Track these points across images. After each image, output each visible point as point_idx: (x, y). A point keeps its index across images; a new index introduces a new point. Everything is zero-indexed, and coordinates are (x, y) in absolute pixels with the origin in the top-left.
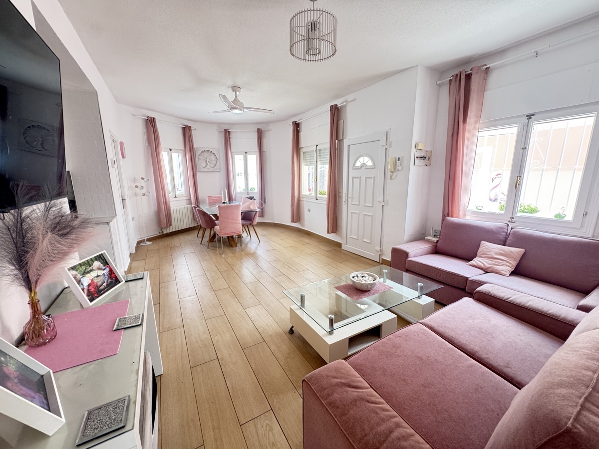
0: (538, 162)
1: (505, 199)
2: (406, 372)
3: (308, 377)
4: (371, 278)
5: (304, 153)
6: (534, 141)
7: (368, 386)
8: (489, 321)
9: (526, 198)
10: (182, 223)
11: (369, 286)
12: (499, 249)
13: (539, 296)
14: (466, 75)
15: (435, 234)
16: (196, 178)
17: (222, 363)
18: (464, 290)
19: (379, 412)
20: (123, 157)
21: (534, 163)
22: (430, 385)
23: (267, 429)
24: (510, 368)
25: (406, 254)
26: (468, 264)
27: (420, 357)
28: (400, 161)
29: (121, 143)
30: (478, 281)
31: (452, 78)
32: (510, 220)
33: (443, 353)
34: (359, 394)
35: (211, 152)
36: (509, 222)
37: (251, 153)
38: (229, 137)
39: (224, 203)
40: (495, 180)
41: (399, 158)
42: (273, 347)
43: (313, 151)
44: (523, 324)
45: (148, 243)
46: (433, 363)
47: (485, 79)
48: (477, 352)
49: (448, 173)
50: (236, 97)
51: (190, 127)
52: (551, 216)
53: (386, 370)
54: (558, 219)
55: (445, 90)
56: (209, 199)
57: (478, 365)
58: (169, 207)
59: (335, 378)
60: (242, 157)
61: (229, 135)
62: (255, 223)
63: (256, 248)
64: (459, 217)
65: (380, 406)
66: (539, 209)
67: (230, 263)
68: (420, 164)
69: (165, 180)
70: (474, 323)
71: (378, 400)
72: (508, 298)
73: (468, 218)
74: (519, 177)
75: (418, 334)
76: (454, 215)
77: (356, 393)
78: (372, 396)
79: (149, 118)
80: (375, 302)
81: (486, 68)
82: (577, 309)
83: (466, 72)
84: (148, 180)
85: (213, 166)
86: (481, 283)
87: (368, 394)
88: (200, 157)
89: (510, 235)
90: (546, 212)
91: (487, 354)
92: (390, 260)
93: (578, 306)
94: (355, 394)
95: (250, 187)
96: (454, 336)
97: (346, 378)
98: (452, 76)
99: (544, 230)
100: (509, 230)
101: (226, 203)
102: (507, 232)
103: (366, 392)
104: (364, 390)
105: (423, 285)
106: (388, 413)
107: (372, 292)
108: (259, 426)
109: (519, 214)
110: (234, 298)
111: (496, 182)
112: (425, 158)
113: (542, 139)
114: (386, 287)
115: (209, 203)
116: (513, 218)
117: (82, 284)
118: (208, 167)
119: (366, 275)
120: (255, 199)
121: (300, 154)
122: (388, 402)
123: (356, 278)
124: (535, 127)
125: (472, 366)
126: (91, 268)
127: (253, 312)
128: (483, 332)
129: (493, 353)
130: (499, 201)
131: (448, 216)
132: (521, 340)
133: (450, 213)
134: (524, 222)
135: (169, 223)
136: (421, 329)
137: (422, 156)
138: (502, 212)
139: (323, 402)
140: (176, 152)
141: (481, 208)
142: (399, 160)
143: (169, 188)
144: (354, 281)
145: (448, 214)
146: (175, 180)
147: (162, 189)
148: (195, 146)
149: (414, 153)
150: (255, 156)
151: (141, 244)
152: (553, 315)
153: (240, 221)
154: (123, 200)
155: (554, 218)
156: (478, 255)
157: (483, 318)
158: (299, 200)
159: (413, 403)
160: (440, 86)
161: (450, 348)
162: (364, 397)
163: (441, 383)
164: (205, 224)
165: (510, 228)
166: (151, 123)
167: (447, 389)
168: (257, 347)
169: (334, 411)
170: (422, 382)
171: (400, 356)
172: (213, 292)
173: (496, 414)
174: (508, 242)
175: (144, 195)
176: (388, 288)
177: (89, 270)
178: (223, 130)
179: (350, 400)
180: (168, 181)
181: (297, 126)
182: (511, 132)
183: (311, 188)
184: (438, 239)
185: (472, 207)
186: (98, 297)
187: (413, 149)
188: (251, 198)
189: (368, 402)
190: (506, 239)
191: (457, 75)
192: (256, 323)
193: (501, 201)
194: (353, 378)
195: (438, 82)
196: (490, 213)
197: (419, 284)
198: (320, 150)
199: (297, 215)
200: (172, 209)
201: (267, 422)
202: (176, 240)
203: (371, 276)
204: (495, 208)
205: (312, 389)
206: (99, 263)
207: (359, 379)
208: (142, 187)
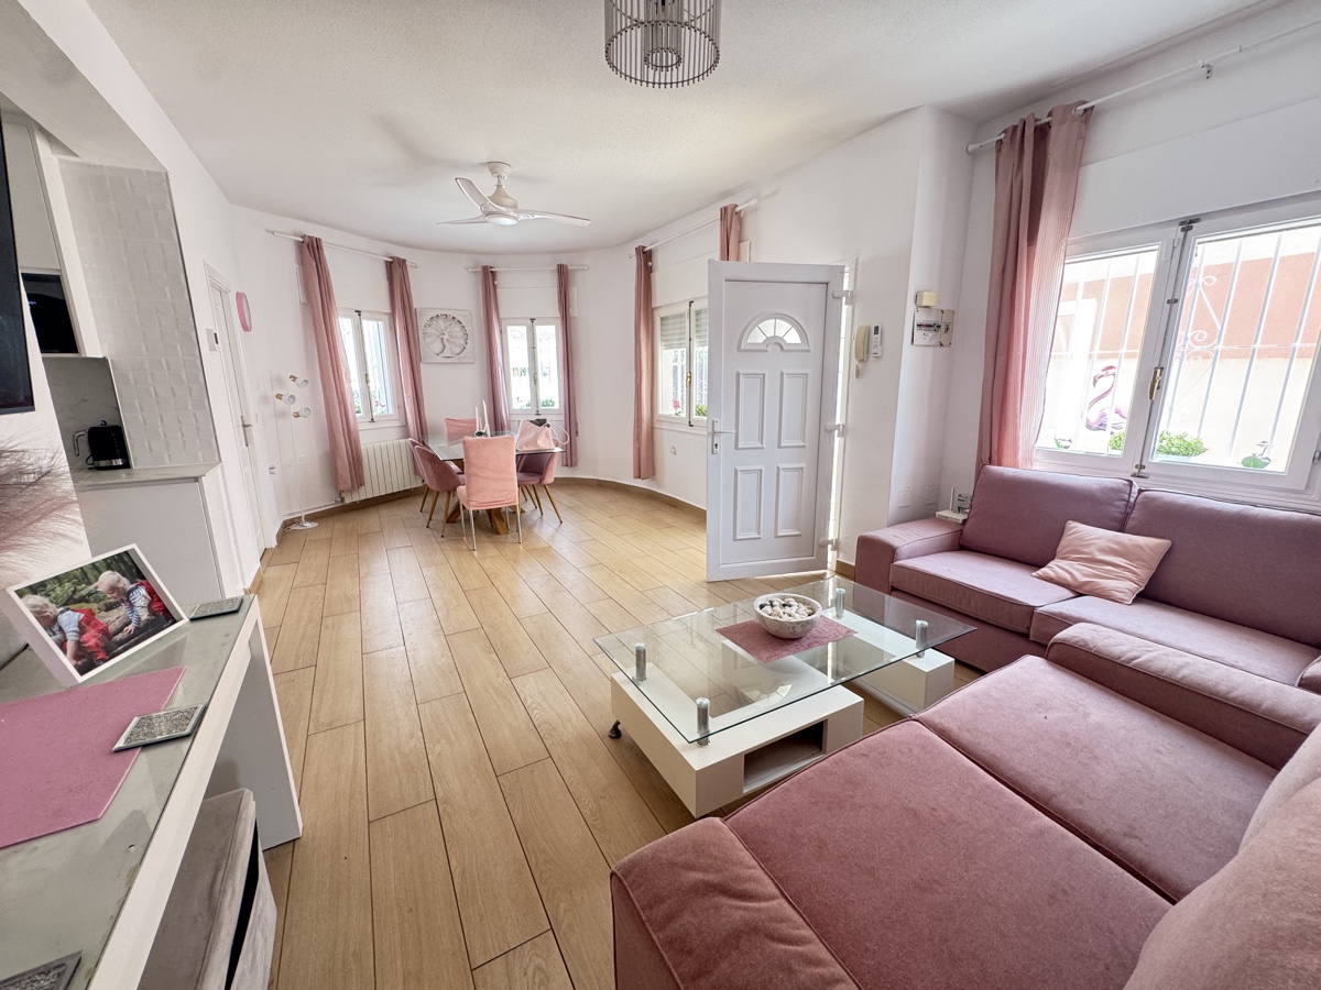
0: (1206, 335)
1: (1124, 426)
2: (875, 849)
3: (624, 864)
4: (803, 608)
5: (662, 319)
6: (1197, 285)
7: (775, 891)
8: (1086, 715)
9: (1176, 419)
10: (388, 481)
11: (798, 629)
12: (1110, 540)
13: (1205, 652)
14: (1036, 128)
15: (958, 504)
16: (420, 379)
17: (445, 809)
18: (1026, 636)
19: (796, 967)
20: (246, 328)
21: (1196, 337)
22: (935, 886)
23: (537, 979)
24: (1136, 837)
25: (890, 552)
26: (1034, 574)
27: (912, 810)
28: (878, 336)
29: (240, 297)
30: (1060, 615)
31: (1003, 135)
32: (1137, 470)
33: (970, 797)
34: (748, 915)
35: (454, 318)
36: (1134, 476)
37: (546, 321)
38: (495, 286)
39: (480, 434)
40: (1100, 381)
41: (877, 328)
42: (568, 773)
43: (681, 315)
44: (1169, 722)
45: (308, 525)
46: (945, 824)
47: (1082, 138)
48: (1054, 795)
49: (992, 360)
50: (499, 186)
51: (404, 261)
52: (1233, 461)
53: (826, 845)
54: (1251, 469)
55: (987, 167)
56: (448, 425)
57: (1056, 829)
58: (357, 442)
59: (691, 868)
60: (523, 329)
61: (494, 280)
62: (549, 479)
63: (553, 536)
64: (1015, 465)
65: (800, 949)
66: (1205, 446)
67: (489, 572)
68: (925, 342)
69: (346, 385)
70: (1046, 721)
71: (796, 932)
72: (1132, 660)
73: (1037, 466)
74: (1159, 371)
75: (910, 750)
76: (1006, 460)
77: (742, 912)
78: (782, 921)
79: (307, 240)
80: (812, 665)
81: (1085, 110)
82: (1301, 685)
83: (1037, 120)
84: (305, 381)
85: (458, 350)
86: (1065, 621)
87: (772, 914)
88: (428, 330)
89: (1137, 507)
90: (1222, 453)
91: (1081, 802)
92: (854, 564)
93: (1302, 679)
94: (738, 915)
95: (542, 398)
96: (998, 755)
97: (720, 871)
98: (1004, 132)
99: (1216, 495)
100: (1134, 495)
101: (485, 434)
102: (1128, 501)
103: (768, 909)
104: (763, 905)
105: (926, 623)
106: (820, 970)
107: (805, 642)
108: (517, 973)
109: (1158, 458)
110: (489, 652)
111: (1104, 384)
112: (939, 327)
113: (1215, 280)
114: (839, 629)
115: (449, 434)
116: (1142, 467)
117: (61, 629)
118: (447, 353)
119: (793, 602)
120: (548, 426)
121: (653, 323)
122: (823, 936)
123: (768, 608)
124: (1200, 249)
125: (1041, 832)
126: (91, 588)
127: (529, 687)
128: (1070, 744)
129: (1094, 798)
130: (1109, 429)
131: (990, 463)
132: (1163, 764)
133: (995, 457)
134: (1169, 476)
135: (358, 480)
136: (917, 737)
137: (932, 323)
138: (1118, 453)
139: (654, 937)
140: (372, 319)
141: (1068, 444)
142: (876, 332)
143: (356, 402)
144: (762, 617)
145: (990, 458)
146: (371, 384)
147: (339, 402)
148: (416, 305)
149: (911, 315)
150: (554, 327)
151: (294, 527)
152: (1242, 703)
153: (514, 475)
154: (244, 426)
155: (1241, 466)
156: (1058, 555)
157: (1070, 709)
158: (652, 429)
159: (890, 936)
160: (974, 155)
161: (988, 786)
162: (760, 924)
163: (962, 878)
164: (435, 481)
165: (1135, 490)
166: (310, 249)
167: (978, 896)
168: (532, 771)
169: (680, 965)
170: (915, 877)
171: (861, 807)
172: (443, 638)
173: (1101, 968)
174: (1130, 523)
175: (297, 415)
176: (844, 631)
177: (84, 593)
178: (480, 269)
179: (724, 934)
180: (353, 384)
181: (646, 257)
182: (1143, 263)
183: (679, 399)
184: (966, 517)
185: (1046, 441)
186: (105, 661)
187: (911, 306)
188: (541, 423)
189: (771, 937)
190: (1127, 515)
191: (1015, 128)
192: (536, 712)
193: (1114, 430)
194: (737, 870)
195: (971, 148)
196: (1088, 456)
197: (918, 622)
198: (698, 313)
199: (646, 462)
200: (363, 447)
201: (538, 961)
202: (372, 519)
203: (804, 603)
204: (1099, 444)
205: (631, 899)
206: (118, 574)
207: (752, 871)
208: (292, 397)
